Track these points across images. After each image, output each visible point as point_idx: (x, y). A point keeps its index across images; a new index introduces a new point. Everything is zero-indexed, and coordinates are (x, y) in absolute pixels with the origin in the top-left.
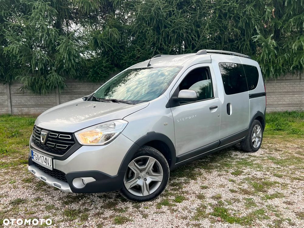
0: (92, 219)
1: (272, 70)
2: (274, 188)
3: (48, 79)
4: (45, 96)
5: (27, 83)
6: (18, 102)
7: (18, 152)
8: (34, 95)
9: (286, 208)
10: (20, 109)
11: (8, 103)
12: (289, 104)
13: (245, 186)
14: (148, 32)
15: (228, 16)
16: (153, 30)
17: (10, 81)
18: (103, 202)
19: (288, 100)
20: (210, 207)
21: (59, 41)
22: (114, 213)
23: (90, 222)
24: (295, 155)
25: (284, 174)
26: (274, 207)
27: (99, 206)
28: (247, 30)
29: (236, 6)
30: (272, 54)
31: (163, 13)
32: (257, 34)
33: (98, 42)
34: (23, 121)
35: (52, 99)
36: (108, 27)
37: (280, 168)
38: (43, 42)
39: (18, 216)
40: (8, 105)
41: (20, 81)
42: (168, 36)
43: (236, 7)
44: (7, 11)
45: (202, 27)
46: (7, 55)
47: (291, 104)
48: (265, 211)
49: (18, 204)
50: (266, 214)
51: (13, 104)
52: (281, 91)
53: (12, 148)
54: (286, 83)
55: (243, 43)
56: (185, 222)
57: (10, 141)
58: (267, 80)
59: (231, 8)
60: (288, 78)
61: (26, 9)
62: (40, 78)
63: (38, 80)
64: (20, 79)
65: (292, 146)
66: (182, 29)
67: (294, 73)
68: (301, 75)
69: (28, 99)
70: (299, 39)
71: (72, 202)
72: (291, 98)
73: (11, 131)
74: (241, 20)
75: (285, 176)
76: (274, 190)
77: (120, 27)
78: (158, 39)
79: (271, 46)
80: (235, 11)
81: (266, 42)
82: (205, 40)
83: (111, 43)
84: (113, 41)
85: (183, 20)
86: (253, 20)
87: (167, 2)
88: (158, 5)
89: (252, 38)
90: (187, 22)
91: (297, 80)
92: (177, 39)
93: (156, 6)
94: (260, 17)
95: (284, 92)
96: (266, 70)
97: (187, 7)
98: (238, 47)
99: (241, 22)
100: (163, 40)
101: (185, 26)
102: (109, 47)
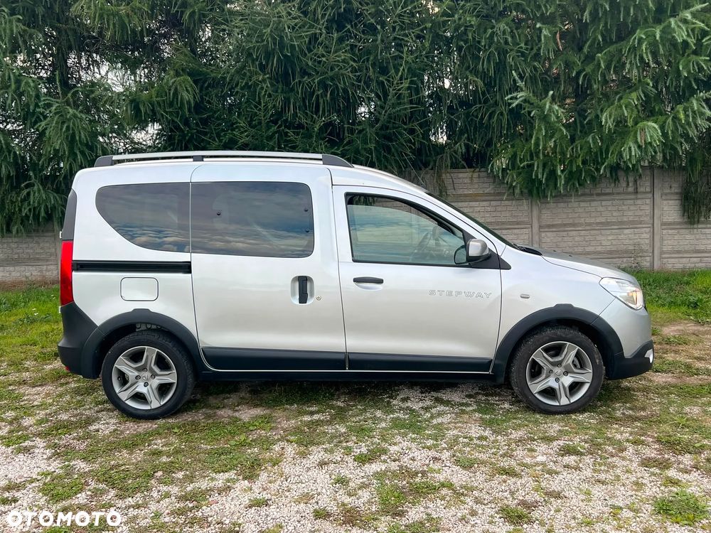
1: (560, 173)
2: (428, 504)
4: (28, 240)
12: (611, 252)
13: (363, 498)
14: (260, 85)
15: (455, 46)
19: (609, 243)
25: (483, 457)
28: (501, 78)
29: (470, 22)
30: (556, 136)
31: (292, 40)
32: (517, 89)
35: (48, 245)
36: (172, 73)
37: (486, 439)
42: (311, 94)
43: (472, 26)
45: (392, 72)
47: (617, 251)
52: (592, 220)
54: (604, 203)
55: (492, 109)
58: (552, 197)
59: (460, 27)
60: (608, 191)
66: (343, 78)
67: (616, 180)
68: (638, 183)
70: (621, 98)
72: (615, 237)
74: (483, 55)
75: (483, 462)
76: (426, 507)
77: (200, 73)
78: (287, 101)
79: (553, 118)
80: (470, 37)
81: (541, 108)
82: (400, 104)
83: (178, 113)
84: (180, 108)
85: (343, 58)
86: (510, 56)
87: (305, 13)
88: (280, 22)
89: (508, 99)
90: (354, 61)
91: (629, 193)
92: (335, 102)
93: (274, 24)
94: (527, 49)
95: (598, 224)
96: (547, 174)
97: (356, 25)
98: (482, 119)
99: (484, 60)
100: (298, 104)
101: (349, 70)
102: (173, 121)
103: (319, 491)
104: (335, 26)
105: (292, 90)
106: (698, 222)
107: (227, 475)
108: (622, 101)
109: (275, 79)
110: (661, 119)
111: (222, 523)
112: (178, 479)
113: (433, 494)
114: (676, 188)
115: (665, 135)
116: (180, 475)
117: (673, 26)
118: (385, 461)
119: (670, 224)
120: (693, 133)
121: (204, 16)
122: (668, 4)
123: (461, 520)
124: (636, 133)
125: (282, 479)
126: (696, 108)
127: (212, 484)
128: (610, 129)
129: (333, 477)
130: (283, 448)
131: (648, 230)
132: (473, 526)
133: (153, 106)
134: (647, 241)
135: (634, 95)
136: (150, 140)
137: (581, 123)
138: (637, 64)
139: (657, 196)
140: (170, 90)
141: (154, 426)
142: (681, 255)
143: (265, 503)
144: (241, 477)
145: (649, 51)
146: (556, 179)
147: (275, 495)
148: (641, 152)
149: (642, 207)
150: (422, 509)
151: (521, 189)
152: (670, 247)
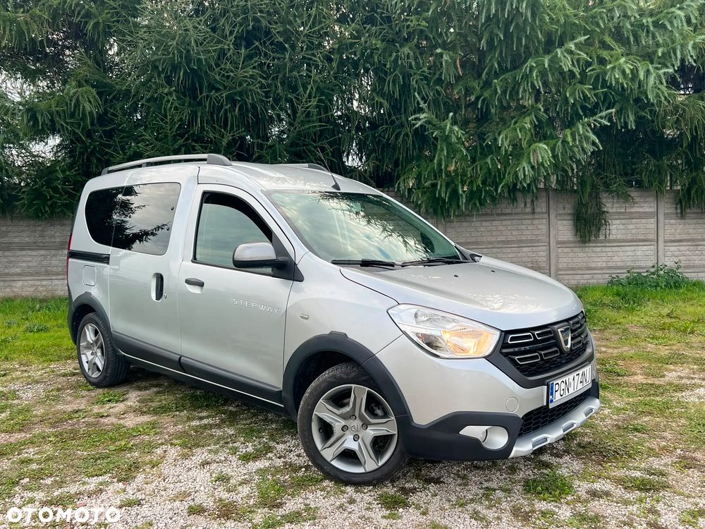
1: (462, 192)
14: (167, 98)
15: (361, 68)
28: (406, 101)
29: (376, 45)
30: (459, 156)
31: (199, 54)
32: (421, 110)
36: (74, 84)
42: (219, 109)
43: (377, 49)
45: (300, 90)
52: (493, 239)
54: (504, 223)
55: (398, 130)
58: (455, 216)
59: (366, 50)
60: (508, 211)
66: (251, 94)
67: (515, 200)
68: (535, 204)
70: (516, 123)
72: (514, 255)
74: (389, 77)
77: (106, 85)
78: (194, 114)
79: (454, 139)
80: (376, 60)
81: (443, 129)
82: (309, 122)
83: (80, 125)
84: (82, 119)
85: (251, 73)
86: (413, 79)
87: (214, 30)
88: (187, 35)
89: (412, 120)
90: (264, 78)
91: (527, 214)
92: (244, 118)
93: (180, 37)
94: (430, 73)
95: (499, 242)
96: (450, 193)
97: (265, 42)
98: (388, 139)
99: (389, 81)
100: (205, 119)
101: (257, 86)
102: (74, 132)
103: (197, 489)
104: (243, 43)
105: (200, 104)
106: (589, 241)
107: (101, 479)
108: (517, 125)
109: (182, 93)
110: (552, 142)
111: (88, 525)
112: (46, 485)
113: (314, 486)
114: (569, 209)
115: (554, 156)
116: (49, 481)
117: (559, 56)
118: (270, 459)
119: (564, 243)
120: (580, 156)
121: (109, 27)
122: (555, 37)
123: (338, 508)
124: (529, 154)
125: (160, 479)
126: (581, 132)
127: (82, 488)
128: (506, 151)
129: (214, 475)
130: (165, 451)
131: (544, 248)
132: (350, 513)
133: (52, 116)
134: (544, 259)
135: (528, 119)
136: (50, 152)
137: (481, 145)
138: (529, 90)
139: (552, 216)
140: (71, 100)
141: (28, 436)
142: (575, 272)
143: (139, 503)
144: (115, 480)
145: (539, 78)
146: (459, 199)
147: (150, 495)
148: (535, 173)
149: (539, 227)
150: (301, 500)
151: (426, 207)
152: (565, 264)
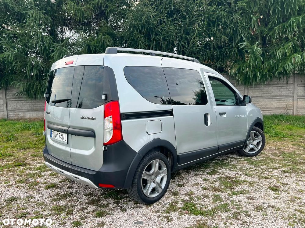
0: (76, 213)
1: (258, 75)
2: (242, 186)
3: (43, 84)
4: (40, 101)
5: (22, 88)
6: (14, 106)
7: (12, 156)
8: (29, 99)
9: (247, 203)
10: (16, 113)
11: (4, 108)
12: (276, 108)
13: (217, 184)
14: (139, 39)
15: (216, 24)
16: (145, 37)
17: (6, 86)
18: (88, 199)
19: (276, 104)
20: (181, 202)
21: (53, 48)
22: (96, 208)
23: (74, 216)
24: (270, 156)
25: (254, 173)
26: (237, 202)
27: (84, 203)
28: (235, 37)
29: (223, 14)
30: (258, 60)
31: (153, 21)
32: (244, 41)
33: (91, 49)
34: (18, 126)
36: (102, 34)
37: (252, 168)
38: (38, 48)
39: (11, 212)
40: (4, 110)
41: (15, 86)
42: (159, 43)
43: (224, 16)
44: (3, 19)
45: (192, 34)
46: (3, 61)
47: (279, 107)
48: (228, 205)
49: (12, 201)
50: (228, 208)
51: (9, 109)
52: (269, 95)
53: (7, 152)
54: (274, 88)
55: (231, 49)
56: (157, 215)
57: (5, 145)
58: (254, 85)
59: (219, 16)
60: (276, 83)
61: (21, 17)
62: (35, 84)
63: (33, 86)
64: (16, 85)
65: (270, 148)
66: (172, 36)
67: (280, 78)
68: (288, 80)
69: (24, 103)
70: (284, 45)
71: (60, 199)
72: (278, 102)
73: (7, 135)
74: (228, 27)
75: (255, 175)
76: (241, 187)
78: (149, 46)
79: (257, 53)
80: (223, 20)
81: (252, 49)
82: (195, 47)
85: (173, 28)
86: (239, 28)
88: (149, 14)
89: (239, 45)
90: (177, 29)
91: (284, 84)
92: (168, 46)
93: (146, 15)
94: (246, 25)
95: (271, 96)
96: (253, 75)
97: (177, 15)
98: (227, 53)
99: (228, 29)
100: (154, 47)
101: (175, 33)
105: (151, 41)
110: (301, 53)
113: (242, 183)
114: (303, 82)
115: (303, 60)
118: (219, 174)
119: (301, 96)
122: (303, 8)
123: (255, 190)
124: (291, 59)
128: (280, 57)
131: (291, 99)
133: (95, 47)
134: (291, 103)
135: (289, 44)
137: (267, 55)
138: (291, 31)
139: (296, 85)
140: (101, 41)
145: (296, 26)
146: (257, 77)
148: (293, 66)
149: (290, 90)
151: (242, 82)
152: (301, 106)
